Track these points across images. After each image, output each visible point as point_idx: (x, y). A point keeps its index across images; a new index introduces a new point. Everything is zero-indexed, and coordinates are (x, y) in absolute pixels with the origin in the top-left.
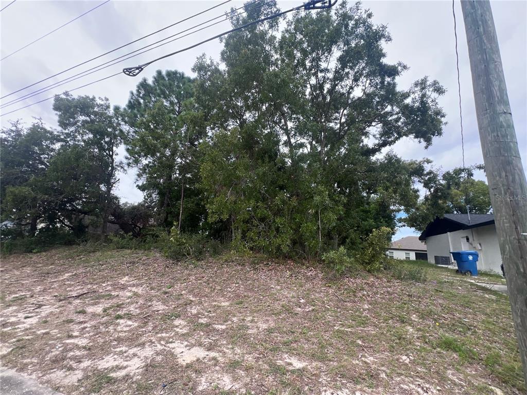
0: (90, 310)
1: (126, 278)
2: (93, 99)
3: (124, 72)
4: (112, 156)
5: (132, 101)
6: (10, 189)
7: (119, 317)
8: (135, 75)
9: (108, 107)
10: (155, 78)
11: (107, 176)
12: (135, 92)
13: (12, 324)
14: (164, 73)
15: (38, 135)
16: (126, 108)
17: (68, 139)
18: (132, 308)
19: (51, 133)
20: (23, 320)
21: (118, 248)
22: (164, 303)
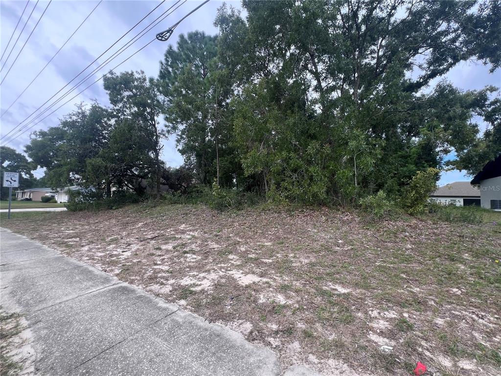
0: (164, 247)
1: (183, 226)
2: (132, 74)
3: (157, 38)
4: (154, 125)
5: (162, 70)
6: (88, 161)
7: (186, 252)
8: (166, 39)
9: (145, 80)
10: (179, 43)
12: (164, 62)
13: (116, 255)
14: (186, 36)
15: (97, 114)
17: (120, 115)
18: (193, 246)
19: (106, 111)
20: (121, 253)
22: (217, 243)
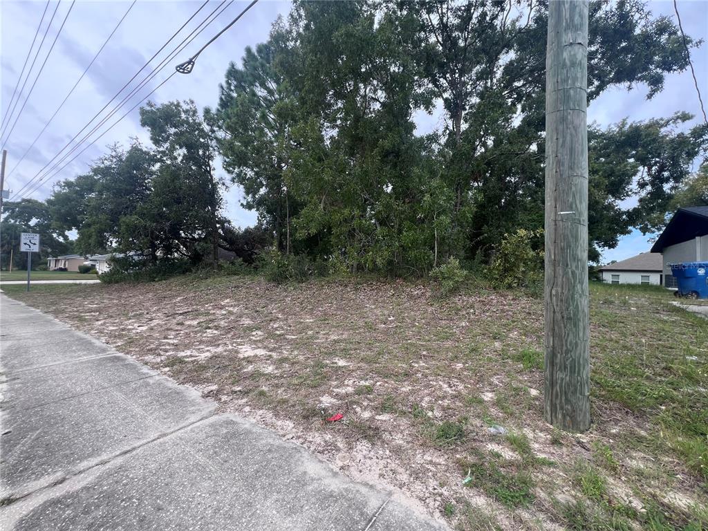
0: (188, 323)
1: (228, 300)
2: (178, 105)
3: (178, 71)
4: (209, 172)
5: (223, 97)
6: (123, 219)
7: (209, 328)
8: (189, 72)
9: (195, 112)
10: (244, 60)
11: (208, 195)
12: (225, 85)
13: (129, 330)
14: (254, 50)
16: (219, 108)
17: (165, 159)
18: (222, 322)
19: (148, 153)
20: (137, 327)
21: (229, 275)
22: (252, 319)
